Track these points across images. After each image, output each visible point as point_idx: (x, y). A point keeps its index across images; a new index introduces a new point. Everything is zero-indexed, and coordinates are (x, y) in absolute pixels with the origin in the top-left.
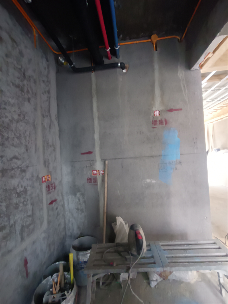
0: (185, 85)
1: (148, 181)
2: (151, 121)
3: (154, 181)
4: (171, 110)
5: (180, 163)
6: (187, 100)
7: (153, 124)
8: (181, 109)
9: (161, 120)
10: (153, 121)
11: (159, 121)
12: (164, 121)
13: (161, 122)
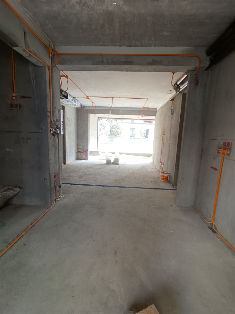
0: (34, 78)
1: (8, 149)
2: (9, 104)
3: (12, 150)
4: (24, 97)
5: (30, 138)
6: (35, 91)
7: (10, 106)
8: (30, 98)
9: (16, 104)
10: (10, 105)
11: (15, 104)
12: (18, 105)
13: (16, 106)
